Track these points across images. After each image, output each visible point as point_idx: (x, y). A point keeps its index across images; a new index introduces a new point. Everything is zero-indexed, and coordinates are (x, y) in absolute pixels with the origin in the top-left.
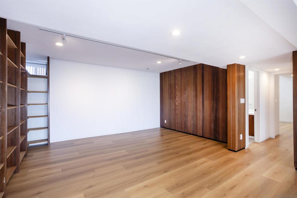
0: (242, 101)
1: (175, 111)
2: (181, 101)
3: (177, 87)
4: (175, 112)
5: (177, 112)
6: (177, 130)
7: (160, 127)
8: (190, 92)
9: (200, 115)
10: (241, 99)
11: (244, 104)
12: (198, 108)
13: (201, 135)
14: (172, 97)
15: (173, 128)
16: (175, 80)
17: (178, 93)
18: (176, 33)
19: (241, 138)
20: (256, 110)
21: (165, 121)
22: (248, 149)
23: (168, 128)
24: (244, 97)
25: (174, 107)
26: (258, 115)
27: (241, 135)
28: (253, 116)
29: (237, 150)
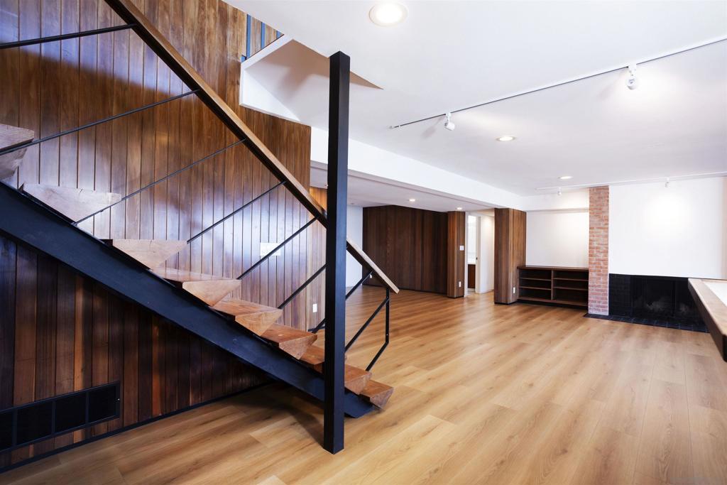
0: (462, 248)
1: (386, 261)
2: (395, 248)
3: (388, 229)
4: (386, 263)
5: (388, 262)
8: (407, 237)
9: (419, 265)
10: (460, 246)
11: (464, 251)
14: (382, 242)
16: (386, 219)
17: (390, 238)
19: (460, 286)
20: (477, 259)
21: (371, 276)
22: (467, 298)
23: (374, 284)
24: (464, 245)
25: (383, 256)
26: (479, 263)
27: (460, 283)
28: (474, 266)
29: (455, 296)
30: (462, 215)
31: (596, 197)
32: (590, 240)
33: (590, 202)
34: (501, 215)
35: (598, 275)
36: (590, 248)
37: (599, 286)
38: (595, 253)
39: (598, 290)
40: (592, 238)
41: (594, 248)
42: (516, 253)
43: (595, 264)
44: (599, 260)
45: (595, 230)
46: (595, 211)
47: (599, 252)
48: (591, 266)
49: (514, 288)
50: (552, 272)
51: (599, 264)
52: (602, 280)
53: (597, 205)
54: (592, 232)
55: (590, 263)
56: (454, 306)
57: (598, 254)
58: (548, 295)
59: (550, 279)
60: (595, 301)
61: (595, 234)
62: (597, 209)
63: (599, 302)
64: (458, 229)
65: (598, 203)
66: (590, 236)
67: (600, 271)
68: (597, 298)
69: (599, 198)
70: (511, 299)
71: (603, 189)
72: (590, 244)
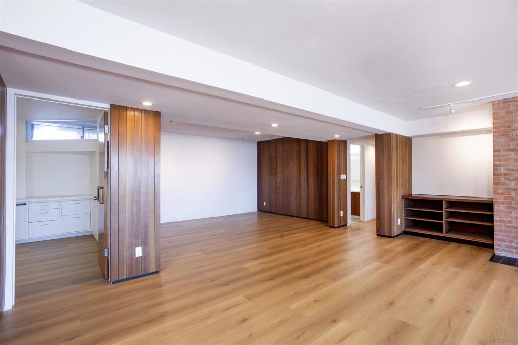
0: (343, 177)
1: (276, 189)
2: (283, 178)
3: (278, 160)
4: (276, 191)
5: (278, 191)
6: (279, 213)
7: (257, 211)
8: (293, 167)
9: (304, 193)
10: (341, 175)
11: (346, 180)
12: (302, 185)
13: (306, 217)
14: (273, 172)
15: (274, 210)
16: (276, 151)
17: (279, 168)
18: (275, 125)
19: (342, 215)
20: (361, 187)
21: (264, 203)
22: (350, 226)
23: (267, 211)
24: (346, 173)
25: (274, 185)
26: (364, 191)
27: (342, 212)
28: (359, 194)
29: (336, 226)
30: (342, 145)
31: (502, 112)
32: (495, 165)
33: (494, 118)
34: (382, 141)
35: (508, 208)
36: (494, 175)
37: (511, 222)
38: (503, 180)
39: (508, 227)
40: (497, 163)
41: (501, 175)
42: (400, 183)
43: (502, 194)
44: (510, 189)
45: (503, 152)
46: (502, 129)
47: (509, 179)
48: (495, 196)
49: (399, 220)
50: (444, 203)
51: (509, 194)
52: (514, 214)
53: (505, 122)
54: (498, 155)
55: (495, 193)
56: (332, 239)
57: (507, 182)
58: (439, 228)
59: (442, 210)
60: (505, 241)
61: (501, 158)
62: (504, 126)
63: (512, 242)
64: (339, 157)
65: (506, 119)
66: (494, 160)
67: (511, 203)
68: (508, 236)
69: (507, 112)
70: (395, 231)
71: (514, 101)
72: (495, 170)
